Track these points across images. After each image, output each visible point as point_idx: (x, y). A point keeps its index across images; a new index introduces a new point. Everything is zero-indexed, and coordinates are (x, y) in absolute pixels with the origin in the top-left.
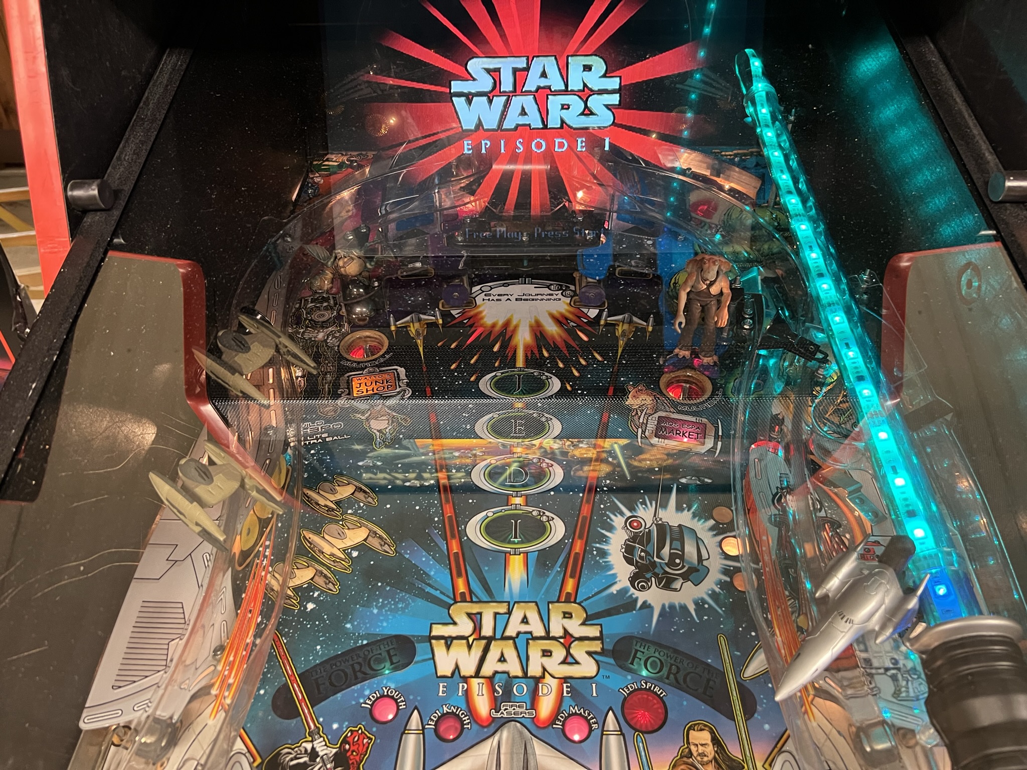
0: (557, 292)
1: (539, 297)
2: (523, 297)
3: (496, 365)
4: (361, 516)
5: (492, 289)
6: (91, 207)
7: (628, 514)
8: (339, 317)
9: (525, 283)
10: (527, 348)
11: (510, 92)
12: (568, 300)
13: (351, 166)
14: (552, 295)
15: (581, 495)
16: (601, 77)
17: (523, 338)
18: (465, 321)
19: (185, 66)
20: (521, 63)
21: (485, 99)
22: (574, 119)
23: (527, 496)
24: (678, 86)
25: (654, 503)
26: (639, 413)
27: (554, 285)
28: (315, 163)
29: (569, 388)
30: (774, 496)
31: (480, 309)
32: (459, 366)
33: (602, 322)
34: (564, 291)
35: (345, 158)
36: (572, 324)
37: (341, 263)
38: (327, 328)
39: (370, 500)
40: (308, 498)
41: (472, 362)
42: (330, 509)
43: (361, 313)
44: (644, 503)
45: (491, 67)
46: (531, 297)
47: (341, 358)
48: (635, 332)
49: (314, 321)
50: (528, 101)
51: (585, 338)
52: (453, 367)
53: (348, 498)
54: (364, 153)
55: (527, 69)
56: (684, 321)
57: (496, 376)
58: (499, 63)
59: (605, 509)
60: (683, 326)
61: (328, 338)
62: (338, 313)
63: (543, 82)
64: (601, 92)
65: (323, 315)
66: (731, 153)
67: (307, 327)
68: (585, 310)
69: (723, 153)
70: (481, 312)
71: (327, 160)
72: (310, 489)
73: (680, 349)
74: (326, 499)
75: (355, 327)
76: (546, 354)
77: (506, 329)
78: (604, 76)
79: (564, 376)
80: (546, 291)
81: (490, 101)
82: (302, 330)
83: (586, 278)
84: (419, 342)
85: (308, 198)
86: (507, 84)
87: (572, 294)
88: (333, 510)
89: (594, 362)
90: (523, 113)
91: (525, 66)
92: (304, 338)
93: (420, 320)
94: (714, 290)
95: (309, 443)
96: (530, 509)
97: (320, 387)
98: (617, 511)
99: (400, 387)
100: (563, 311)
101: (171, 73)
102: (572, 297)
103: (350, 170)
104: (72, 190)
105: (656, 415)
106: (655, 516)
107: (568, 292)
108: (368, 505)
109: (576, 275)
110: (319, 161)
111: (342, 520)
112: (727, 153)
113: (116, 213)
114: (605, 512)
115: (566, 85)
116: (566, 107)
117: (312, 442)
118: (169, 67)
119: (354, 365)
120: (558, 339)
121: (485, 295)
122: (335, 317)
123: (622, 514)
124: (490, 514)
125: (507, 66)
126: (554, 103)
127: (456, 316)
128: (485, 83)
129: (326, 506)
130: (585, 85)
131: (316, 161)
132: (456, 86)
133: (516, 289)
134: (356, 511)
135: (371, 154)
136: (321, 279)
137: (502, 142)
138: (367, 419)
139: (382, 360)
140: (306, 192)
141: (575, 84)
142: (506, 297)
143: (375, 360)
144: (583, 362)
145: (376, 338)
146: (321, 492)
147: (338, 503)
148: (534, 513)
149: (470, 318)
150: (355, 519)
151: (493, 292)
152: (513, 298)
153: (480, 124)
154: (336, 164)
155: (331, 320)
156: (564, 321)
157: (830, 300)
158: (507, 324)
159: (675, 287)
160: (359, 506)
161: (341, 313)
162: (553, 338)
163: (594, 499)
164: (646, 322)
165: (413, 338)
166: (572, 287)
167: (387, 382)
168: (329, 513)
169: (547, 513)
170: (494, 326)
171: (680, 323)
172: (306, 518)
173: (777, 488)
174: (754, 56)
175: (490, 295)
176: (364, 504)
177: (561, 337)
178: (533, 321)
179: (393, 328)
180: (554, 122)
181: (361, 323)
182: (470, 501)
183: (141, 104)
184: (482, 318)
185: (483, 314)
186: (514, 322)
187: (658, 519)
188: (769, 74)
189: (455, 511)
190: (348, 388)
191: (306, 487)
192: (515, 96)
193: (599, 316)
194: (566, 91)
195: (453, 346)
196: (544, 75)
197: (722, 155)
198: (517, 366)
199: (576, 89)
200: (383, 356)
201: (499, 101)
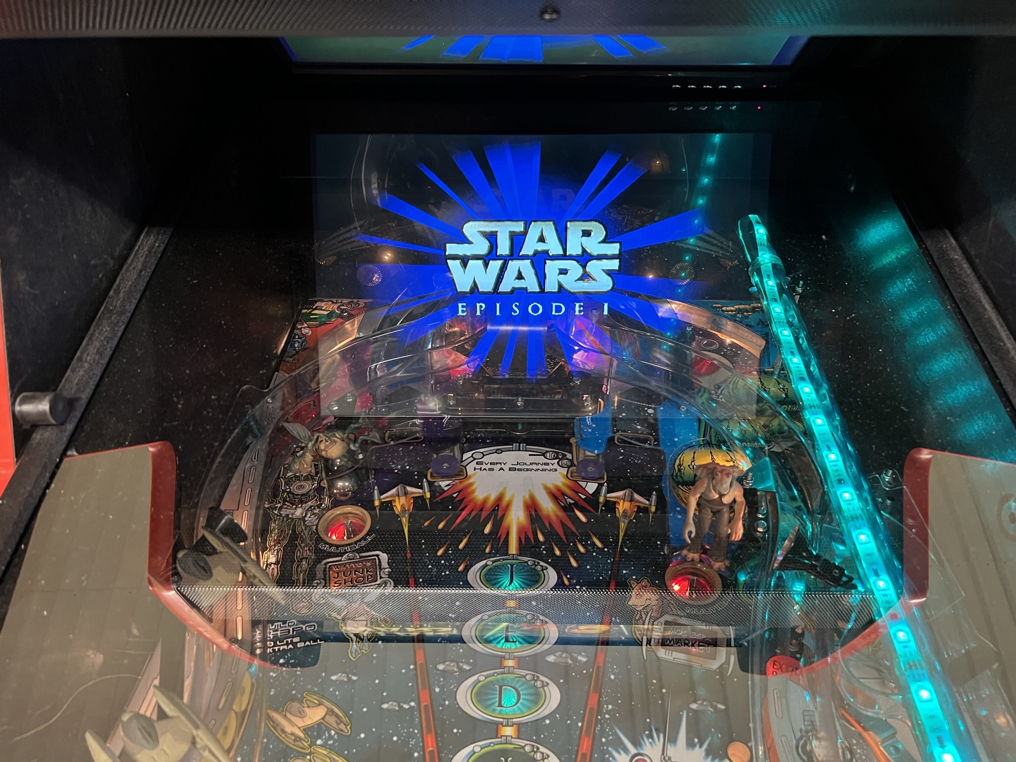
0: (553, 461)
1: (534, 467)
2: (517, 467)
3: (487, 550)
4: (331, 748)
5: (484, 455)
6: (41, 423)
7: (633, 751)
8: (320, 490)
9: (519, 450)
10: (521, 531)
11: (507, 256)
12: (565, 471)
13: (340, 316)
14: (548, 464)
15: (580, 724)
16: (599, 243)
17: (516, 517)
18: (455, 495)
19: (162, 247)
20: (519, 227)
21: (480, 262)
22: (572, 283)
23: (519, 725)
24: (678, 244)
25: (661, 736)
26: (644, 616)
27: (550, 451)
28: (304, 311)
29: (566, 582)
30: (798, 742)
31: (471, 480)
32: (446, 551)
33: (602, 499)
34: (560, 459)
35: (336, 306)
36: (569, 500)
37: (322, 446)
38: (306, 503)
39: (342, 726)
40: (273, 722)
41: (461, 546)
42: (297, 739)
43: (343, 488)
44: (650, 736)
45: (488, 230)
46: (525, 467)
47: (319, 540)
48: (637, 512)
49: (293, 494)
50: (526, 267)
51: (583, 519)
52: (440, 553)
53: (319, 724)
54: (355, 301)
55: (525, 233)
56: (694, 530)
57: (486, 565)
58: (496, 226)
59: (608, 743)
60: (693, 535)
61: (306, 515)
62: (319, 483)
63: (541, 247)
64: (600, 257)
65: (302, 487)
66: (732, 308)
67: (285, 500)
68: (583, 484)
69: (724, 308)
70: (471, 485)
71: (316, 309)
72: (276, 710)
73: (689, 551)
74: (294, 724)
75: (336, 504)
76: (541, 538)
77: (498, 506)
78: (604, 241)
79: (561, 566)
80: (541, 459)
81: (486, 265)
82: (279, 505)
83: (585, 451)
84: (404, 520)
85: (294, 352)
86: (504, 248)
87: (569, 463)
88: (301, 739)
89: (593, 548)
90: (520, 277)
91: (522, 229)
92: (281, 515)
93: (406, 493)
94: (726, 500)
95: (279, 649)
96: (522, 743)
97: (295, 577)
98: (620, 746)
99: (381, 578)
100: (560, 484)
101: (147, 256)
102: (569, 467)
103: (340, 320)
104: (21, 404)
105: (662, 620)
106: (663, 754)
107: (565, 461)
108: (339, 733)
109: (573, 440)
110: (308, 309)
111: (310, 754)
112: (728, 309)
113: (70, 427)
114: (607, 749)
115: (565, 250)
116: (563, 272)
117: (282, 648)
118: (145, 249)
119: (333, 549)
120: (553, 517)
121: (477, 463)
122: (316, 490)
123: (626, 750)
124: (477, 749)
125: (504, 230)
126: (552, 267)
127: (446, 489)
128: (482, 247)
129: (293, 734)
130: (584, 250)
131: (305, 309)
132: (452, 249)
133: (511, 457)
134: (326, 741)
135: (362, 302)
136: (300, 462)
137: (498, 305)
138: (344, 619)
139: (363, 543)
140: (293, 346)
141: (574, 249)
142: (499, 466)
143: (356, 543)
144: (582, 549)
145: (358, 515)
146: (289, 715)
147: (306, 730)
148: (528, 749)
149: (459, 492)
150: (325, 752)
151: (485, 460)
152: (506, 468)
153: (475, 286)
154: (326, 313)
155: (311, 492)
156: (560, 497)
157: (853, 513)
158: (500, 498)
159: (679, 470)
160: (330, 734)
161: (322, 484)
162: (548, 517)
163: (595, 730)
164: (649, 500)
165: (398, 516)
166: (569, 456)
167: (367, 571)
168: (296, 743)
169: (542, 749)
170: (485, 501)
171: (690, 533)
172: (270, 750)
173: (801, 730)
174: (758, 223)
175: (481, 463)
176: (336, 733)
177: (557, 516)
178: (527, 497)
179: (377, 503)
180: (551, 286)
181: (343, 498)
182: (455, 731)
183: (111, 293)
184: (473, 492)
185: (474, 487)
186: (507, 498)
187: (667, 758)
188: (775, 243)
189: (437, 744)
190: (325, 580)
191: (271, 707)
192: (512, 260)
193: (598, 491)
194: (564, 257)
195: (441, 526)
196: (542, 239)
197: (723, 311)
198: (510, 552)
199: (574, 253)
200: (364, 538)
201: (496, 265)
